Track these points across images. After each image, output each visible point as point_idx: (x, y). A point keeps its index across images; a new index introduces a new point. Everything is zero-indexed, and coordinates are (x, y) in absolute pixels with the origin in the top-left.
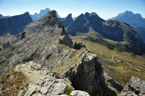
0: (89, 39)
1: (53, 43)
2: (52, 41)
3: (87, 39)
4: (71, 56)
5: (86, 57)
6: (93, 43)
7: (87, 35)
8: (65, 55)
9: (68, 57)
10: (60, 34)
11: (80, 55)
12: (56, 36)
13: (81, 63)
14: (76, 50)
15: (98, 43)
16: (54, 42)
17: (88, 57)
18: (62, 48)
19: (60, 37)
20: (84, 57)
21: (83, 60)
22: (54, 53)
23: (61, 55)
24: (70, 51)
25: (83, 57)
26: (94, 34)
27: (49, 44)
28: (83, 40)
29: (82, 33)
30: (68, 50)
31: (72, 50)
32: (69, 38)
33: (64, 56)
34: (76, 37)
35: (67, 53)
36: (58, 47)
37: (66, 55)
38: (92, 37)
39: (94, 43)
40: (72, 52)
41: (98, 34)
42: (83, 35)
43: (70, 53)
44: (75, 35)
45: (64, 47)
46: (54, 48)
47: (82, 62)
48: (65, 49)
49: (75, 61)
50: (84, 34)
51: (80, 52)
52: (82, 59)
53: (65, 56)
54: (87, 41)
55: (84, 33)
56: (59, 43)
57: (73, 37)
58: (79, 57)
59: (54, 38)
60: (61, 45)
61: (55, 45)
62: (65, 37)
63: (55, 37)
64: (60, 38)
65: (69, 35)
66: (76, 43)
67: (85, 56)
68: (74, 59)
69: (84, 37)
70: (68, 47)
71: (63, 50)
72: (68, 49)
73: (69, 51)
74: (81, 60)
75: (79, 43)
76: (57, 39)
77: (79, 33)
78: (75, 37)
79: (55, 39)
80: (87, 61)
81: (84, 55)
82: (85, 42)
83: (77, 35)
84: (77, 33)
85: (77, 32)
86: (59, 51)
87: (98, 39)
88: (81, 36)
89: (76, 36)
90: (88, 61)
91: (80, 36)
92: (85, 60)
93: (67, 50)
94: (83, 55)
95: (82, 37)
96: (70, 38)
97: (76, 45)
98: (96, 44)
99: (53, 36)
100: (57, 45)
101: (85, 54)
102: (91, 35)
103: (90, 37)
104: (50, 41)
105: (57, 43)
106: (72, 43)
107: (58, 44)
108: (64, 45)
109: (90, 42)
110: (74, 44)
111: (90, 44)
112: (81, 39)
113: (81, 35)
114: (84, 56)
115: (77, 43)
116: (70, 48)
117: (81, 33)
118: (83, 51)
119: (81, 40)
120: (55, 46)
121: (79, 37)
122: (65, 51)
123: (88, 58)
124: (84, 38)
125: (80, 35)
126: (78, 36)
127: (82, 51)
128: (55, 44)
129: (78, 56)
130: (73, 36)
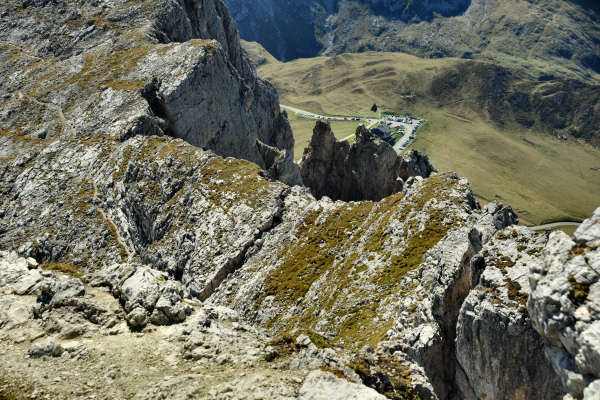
0: (468, 93)
1: (70, 132)
2: (58, 101)
3: (444, 89)
4: (290, 267)
5: (490, 274)
6: (512, 141)
7: (447, 42)
8: (219, 262)
9: (252, 278)
10: (147, 26)
11: (397, 252)
12: (106, 43)
13: (424, 339)
14: (340, 204)
15: (576, 135)
16: (79, 118)
17: (514, 273)
18: (177, 188)
19: (153, 57)
20: (458, 275)
21: (447, 308)
22: (79, 246)
23: (172, 264)
24: (277, 220)
25: (449, 271)
26: (536, 27)
27: (21, 136)
28: (395, 101)
29: (389, 15)
30: (246, 209)
31: (301, 201)
32: (251, 78)
33: (211, 276)
34: (316, 70)
35: (242, 240)
36: (133, 177)
37: (233, 266)
38: (506, 61)
39: (530, 135)
40: (302, 230)
41: (574, 27)
42: (395, 49)
43: (268, 240)
44: (314, 50)
45: (207, 175)
46: (86, 187)
47: (446, 332)
48: (215, 199)
49: (350, 324)
50: (408, 32)
51: (395, 224)
52: (440, 290)
53: (220, 278)
54: (439, 114)
55: (406, 21)
56: (143, 127)
57: (289, 66)
58: (389, 279)
59: (74, 65)
60: (165, 152)
61: (90, 154)
62: (204, 60)
63: (88, 62)
64: (145, 71)
65: (244, 43)
66: (322, 128)
67: (480, 265)
68: (326, 303)
69: (406, 64)
70: (247, 171)
71: (188, 202)
72: (246, 191)
73: (266, 215)
74: (427, 303)
75: (364, 135)
76: (114, 82)
77: (355, 14)
78: (305, 63)
79: (86, 86)
80: (505, 311)
81: (465, 246)
82: (426, 127)
83: (328, 40)
84: (332, 19)
85: (335, 10)
86: (138, 216)
87: (578, 85)
88: (375, 56)
89: (320, 60)
90: (512, 312)
91: (365, 57)
92: (477, 304)
93: (244, 208)
94: (452, 251)
95: (390, 71)
96: (262, 73)
97: (324, 154)
98: (548, 141)
99: (59, 50)
100: (122, 148)
101: (475, 239)
102: (494, 40)
103: (482, 71)
104: (25, 103)
105: (116, 129)
106: (279, 131)
107: (133, 142)
108: (201, 155)
109: (484, 128)
110: (302, 138)
111: (481, 143)
112: (378, 90)
113: (371, 48)
114: (466, 259)
115: (334, 128)
116: (277, 188)
117: (377, 21)
118: (437, 216)
119: (380, 102)
120: (97, 165)
121: (357, 63)
122: (217, 214)
123: (514, 286)
124: (412, 79)
125: (361, 50)
126: (343, 49)
127: (423, 217)
128: (85, 137)
129: (376, 264)
130: (288, 54)
